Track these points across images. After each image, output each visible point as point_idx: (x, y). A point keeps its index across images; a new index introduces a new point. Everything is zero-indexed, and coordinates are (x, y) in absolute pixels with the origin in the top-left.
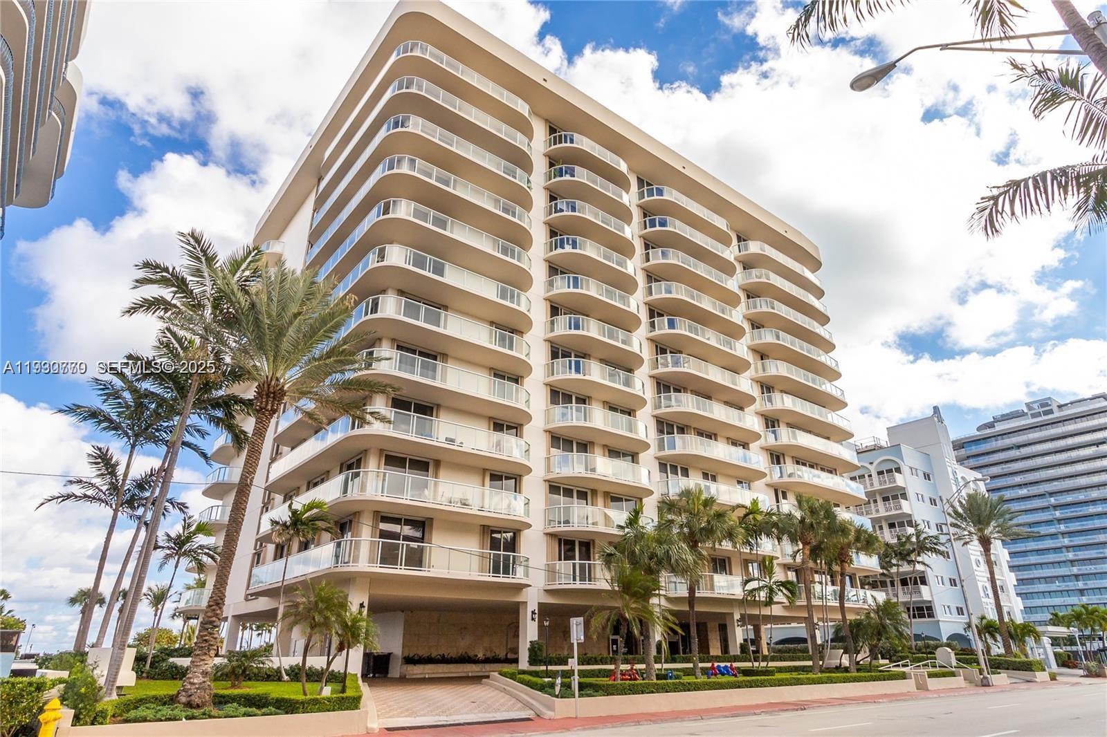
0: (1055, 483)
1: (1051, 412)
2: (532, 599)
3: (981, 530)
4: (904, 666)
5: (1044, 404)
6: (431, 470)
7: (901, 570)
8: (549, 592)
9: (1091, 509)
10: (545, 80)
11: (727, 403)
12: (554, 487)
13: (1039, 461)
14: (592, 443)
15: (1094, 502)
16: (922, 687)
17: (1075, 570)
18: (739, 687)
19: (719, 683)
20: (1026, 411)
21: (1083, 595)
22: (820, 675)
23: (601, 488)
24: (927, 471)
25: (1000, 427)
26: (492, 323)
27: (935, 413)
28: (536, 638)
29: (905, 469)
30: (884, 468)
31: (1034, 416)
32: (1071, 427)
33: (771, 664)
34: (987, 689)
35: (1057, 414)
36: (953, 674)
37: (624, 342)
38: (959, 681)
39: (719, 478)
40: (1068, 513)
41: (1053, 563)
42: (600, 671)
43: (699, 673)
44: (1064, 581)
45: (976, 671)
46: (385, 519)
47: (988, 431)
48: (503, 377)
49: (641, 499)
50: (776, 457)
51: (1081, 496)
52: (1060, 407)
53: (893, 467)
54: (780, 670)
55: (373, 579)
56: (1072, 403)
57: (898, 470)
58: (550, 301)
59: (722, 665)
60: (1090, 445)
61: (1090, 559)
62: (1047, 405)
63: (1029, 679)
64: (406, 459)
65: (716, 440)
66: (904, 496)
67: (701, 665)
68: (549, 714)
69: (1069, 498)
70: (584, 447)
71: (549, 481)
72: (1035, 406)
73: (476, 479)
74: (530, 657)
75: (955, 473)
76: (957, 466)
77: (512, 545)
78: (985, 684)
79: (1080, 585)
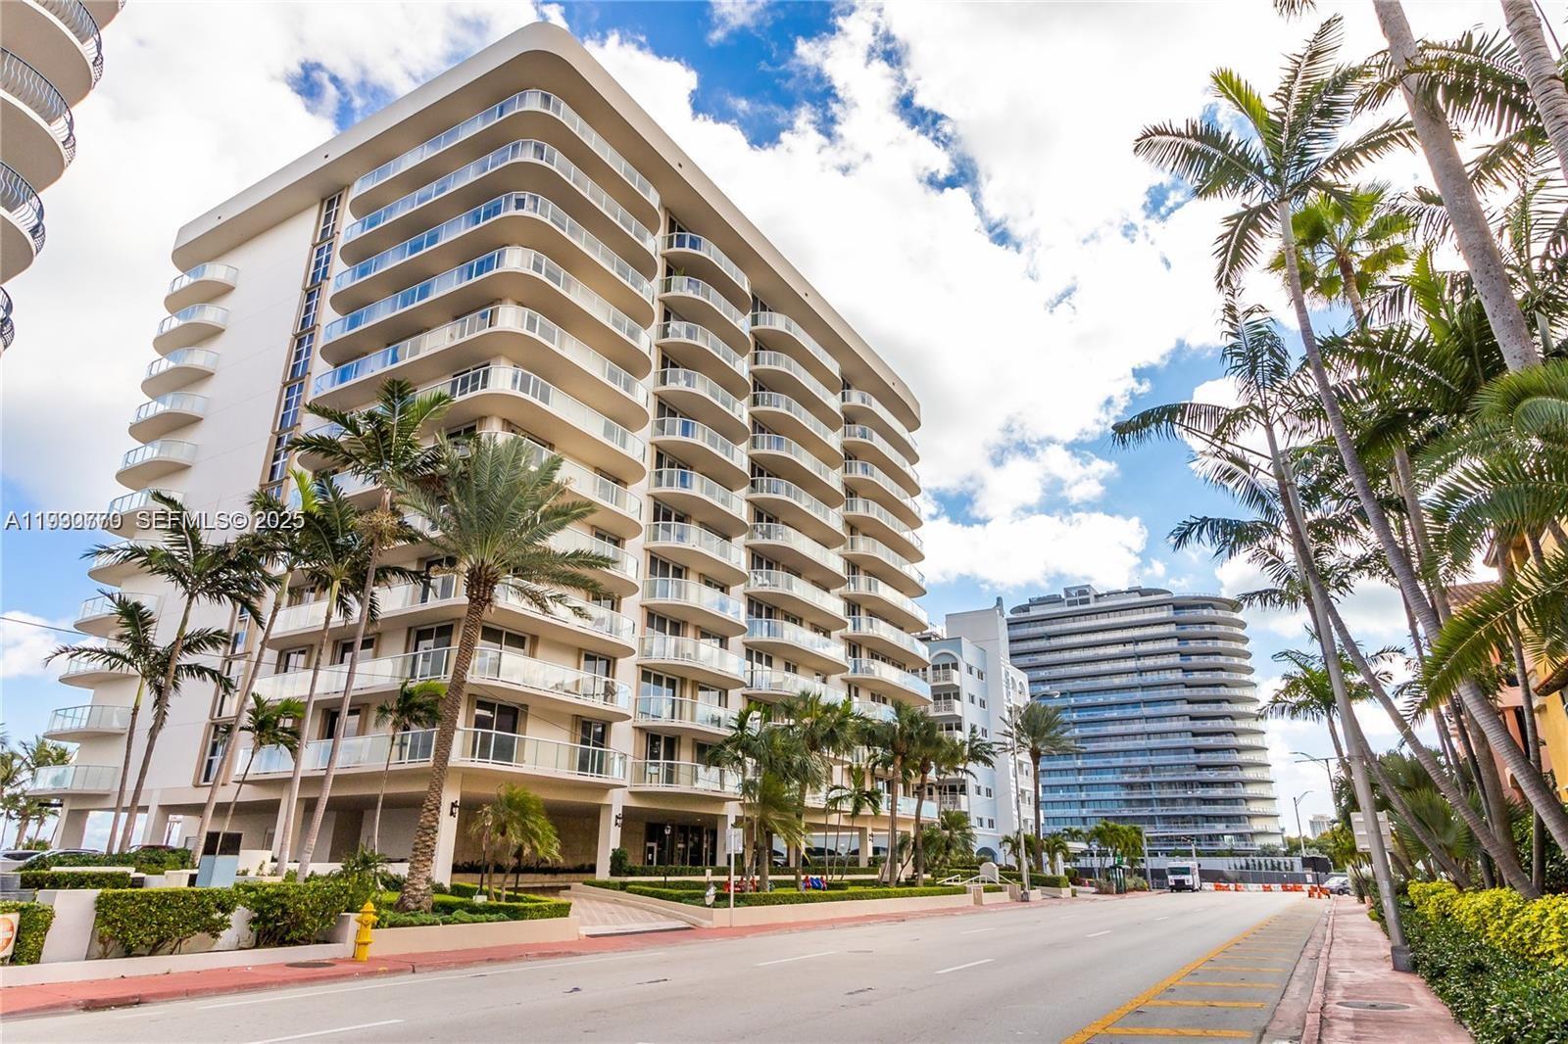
0: (1078, 682)
1: (1087, 601)
2: (618, 801)
3: (1034, 742)
4: (956, 881)
5: (1082, 592)
6: (527, 645)
7: (948, 777)
8: (635, 794)
9: (1108, 714)
10: (680, 165)
11: (814, 583)
12: (648, 674)
13: (1067, 655)
14: (685, 623)
15: (1110, 706)
16: (978, 901)
17: (1081, 779)
18: (844, 899)
19: (830, 896)
20: (1063, 597)
21: (1083, 807)
22: (895, 889)
23: (691, 677)
24: (982, 669)
25: (1035, 612)
26: (597, 470)
27: (998, 604)
28: (617, 846)
29: (963, 666)
30: (941, 662)
31: (1070, 604)
32: (1103, 621)
33: (846, 877)
34: (1026, 905)
35: (1092, 605)
36: (1000, 889)
37: (723, 501)
38: (1004, 896)
39: (800, 670)
40: (1085, 716)
41: (1061, 770)
42: (684, 882)
43: (801, 886)
44: (1068, 791)
45: (1018, 886)
46: (482, 705)
47: (1023, 615)
48: (603, 538)
49: (727, 691)
50: (854, 647)
51: (1100, 699)
52: (1097, 596)
53: (950, 662)
54: (854, 883)
55: (467, 775)
56: (1108, 594)
57: (955, 666)
58: (657, 447)
59: (815, 877)
60: (1118, 643)
61: (1096, 768)
62: (1086, 593)
63: (1055, 894)
64: (502, 632)
65: (801, 625)
66: (957, 696)
67: (771, 878)
68: (707, 924)
69: (1088, 700)
70: (677, 627)
71: (642, 666)
72: (1073, 593)
73: (572, 660)
74: (612, 866)
75: (1007, 674)
76: (1010, 666)
77: (601, 739)
78: (1025, 899)
79: (1083, 796)
